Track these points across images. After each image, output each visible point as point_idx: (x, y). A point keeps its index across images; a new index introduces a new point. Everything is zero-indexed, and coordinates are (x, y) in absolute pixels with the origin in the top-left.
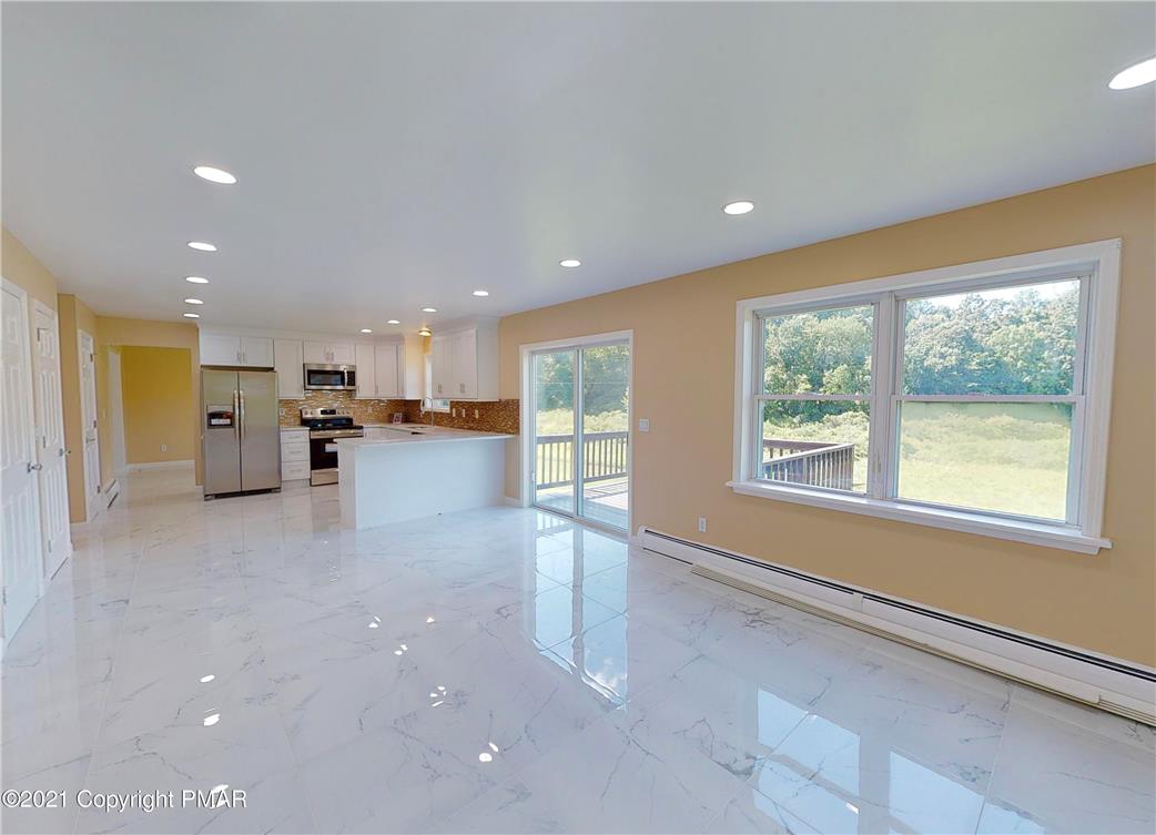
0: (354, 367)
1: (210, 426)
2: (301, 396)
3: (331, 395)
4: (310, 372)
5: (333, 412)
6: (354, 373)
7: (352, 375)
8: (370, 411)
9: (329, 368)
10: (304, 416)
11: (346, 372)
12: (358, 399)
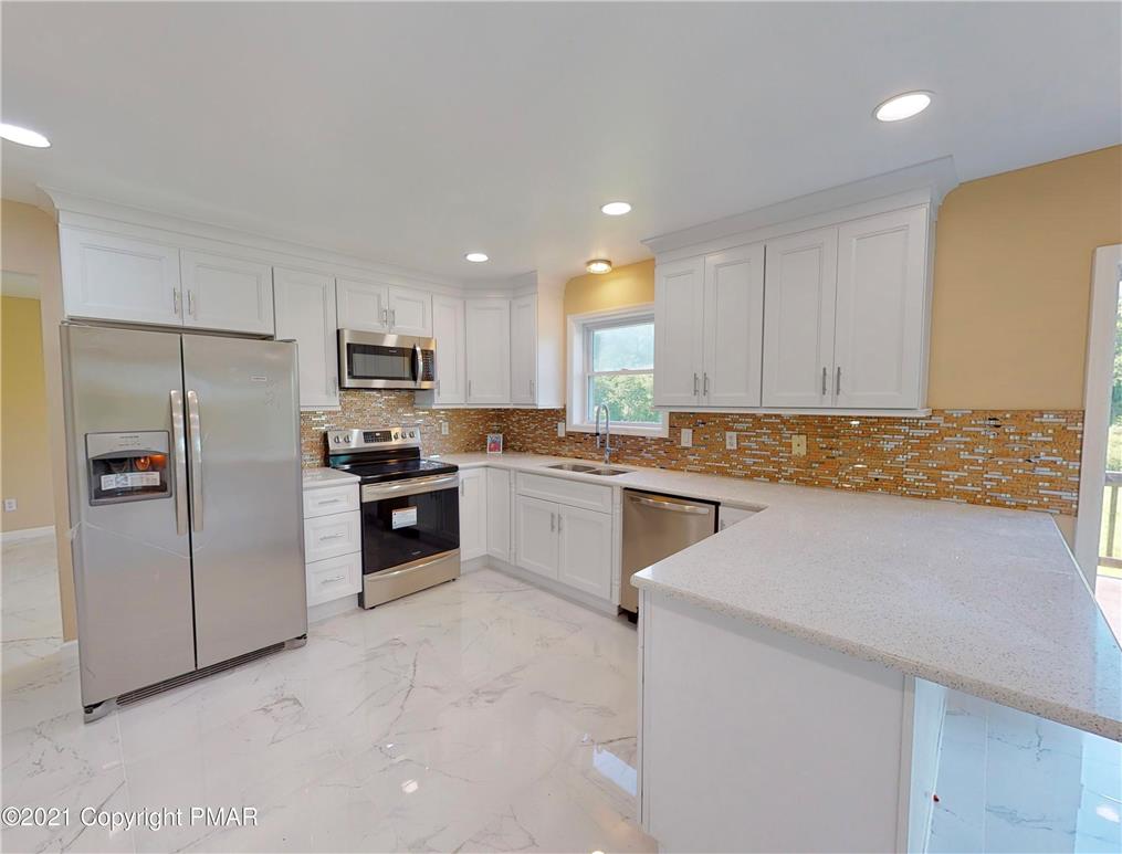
0: (438, 339)
2: (333, 401)
3: (380, 401)
4: (352, 351)
5: (386, 436)
6: (432, 353)
7: (429, 358)
8: (445, 431)
9: (389, 342)
10: (332, 446)
11: (418, 349)
12: (434, 407)
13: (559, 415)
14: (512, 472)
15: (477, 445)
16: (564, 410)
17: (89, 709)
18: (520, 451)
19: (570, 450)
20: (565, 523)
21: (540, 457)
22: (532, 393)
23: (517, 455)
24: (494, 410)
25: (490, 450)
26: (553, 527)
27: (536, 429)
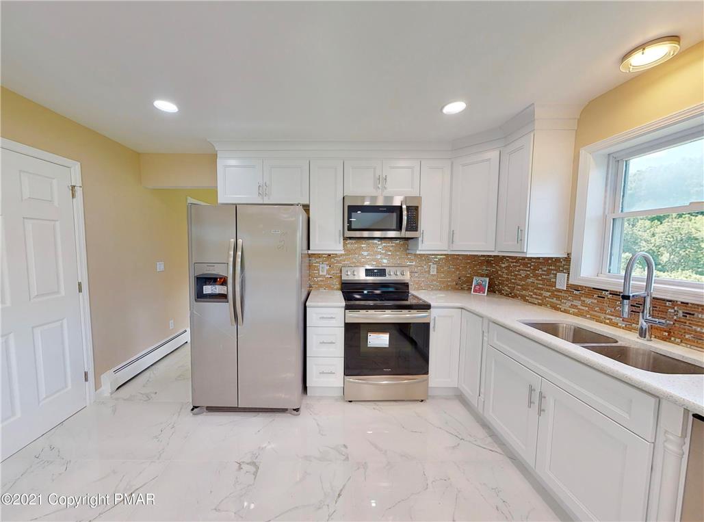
0: (419, 198)
1: (200, 296)
2: (339, 247)
3: (380, 246)
4: (352, 209)
5: (382, 272)
6: (416, 208)
7: (414, 211)
8: (433, 271)
9: (380, 203)
10: (345, 276)
11: (404, 207)
12: (418, 252)
13: (562, 264)
14: (486, 322)
15: (462, 285)
16: (568, 259)
17: (195, 407)
18: (507, 295)
19: (573, 306)
20: (550, 404)
21: (530, 307)
22: (520, 240)
23: (504, 300)
24: (484, 256)
25: (475, 291)
26: (531, 402)
27: (527, 277)
